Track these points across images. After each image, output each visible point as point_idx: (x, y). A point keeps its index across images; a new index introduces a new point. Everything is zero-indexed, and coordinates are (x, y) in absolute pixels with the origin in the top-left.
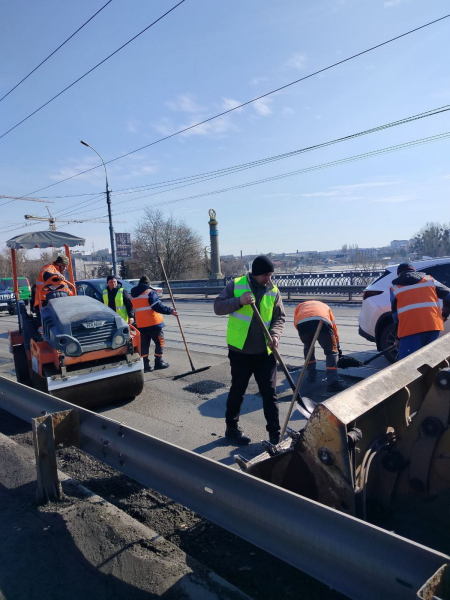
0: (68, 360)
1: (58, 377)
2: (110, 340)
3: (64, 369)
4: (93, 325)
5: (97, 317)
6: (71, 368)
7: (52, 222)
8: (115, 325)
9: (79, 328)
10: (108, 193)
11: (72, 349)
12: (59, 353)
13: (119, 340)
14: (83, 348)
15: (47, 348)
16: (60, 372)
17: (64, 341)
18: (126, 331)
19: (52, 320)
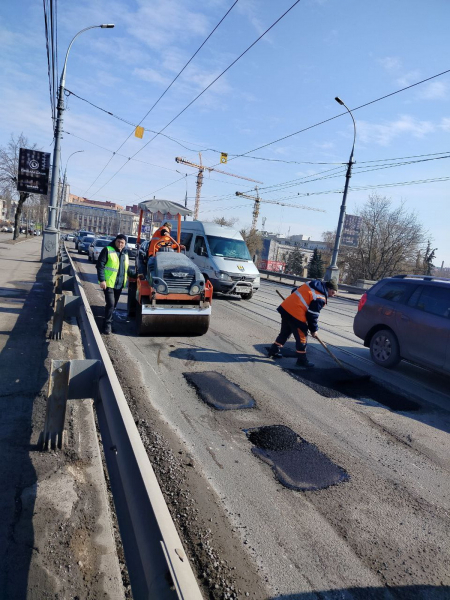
0: (158, 296)
1: (149, 306)
2: (189, 288)
3: (154, 301)
4: (179, 275)
5: (182, 269)
6: (159, 302)
7: (257, 201)
8: (194, 278)
9: (168, 274)
10: (350, 164)
11: (161, 288)
12: (152, 289)
13: (195, 290)
14: (169, 290)
15: (147, 285)
16: (151, 303)
17: (157, 282)
18: (202, 284)
19: (154, 266)
